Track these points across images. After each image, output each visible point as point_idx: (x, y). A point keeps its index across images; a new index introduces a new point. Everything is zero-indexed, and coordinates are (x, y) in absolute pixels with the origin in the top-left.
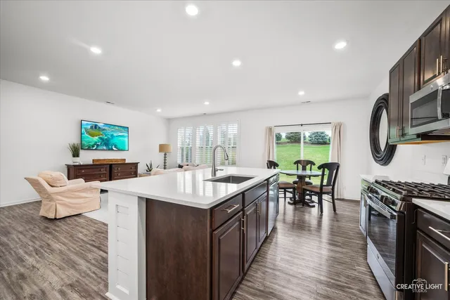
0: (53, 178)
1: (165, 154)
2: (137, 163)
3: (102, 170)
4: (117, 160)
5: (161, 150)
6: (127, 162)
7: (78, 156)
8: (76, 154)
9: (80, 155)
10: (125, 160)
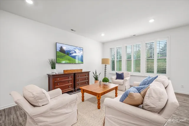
0: (35, 98)
1: (106, 66)
2: (89, 72)
3: (70, 77)
4: (77, 70)
5: (103, 63)
6: (83, 71)
7: (55, 68)
8: (53, 67)
9: (56, 68)
10: (82, 70)
